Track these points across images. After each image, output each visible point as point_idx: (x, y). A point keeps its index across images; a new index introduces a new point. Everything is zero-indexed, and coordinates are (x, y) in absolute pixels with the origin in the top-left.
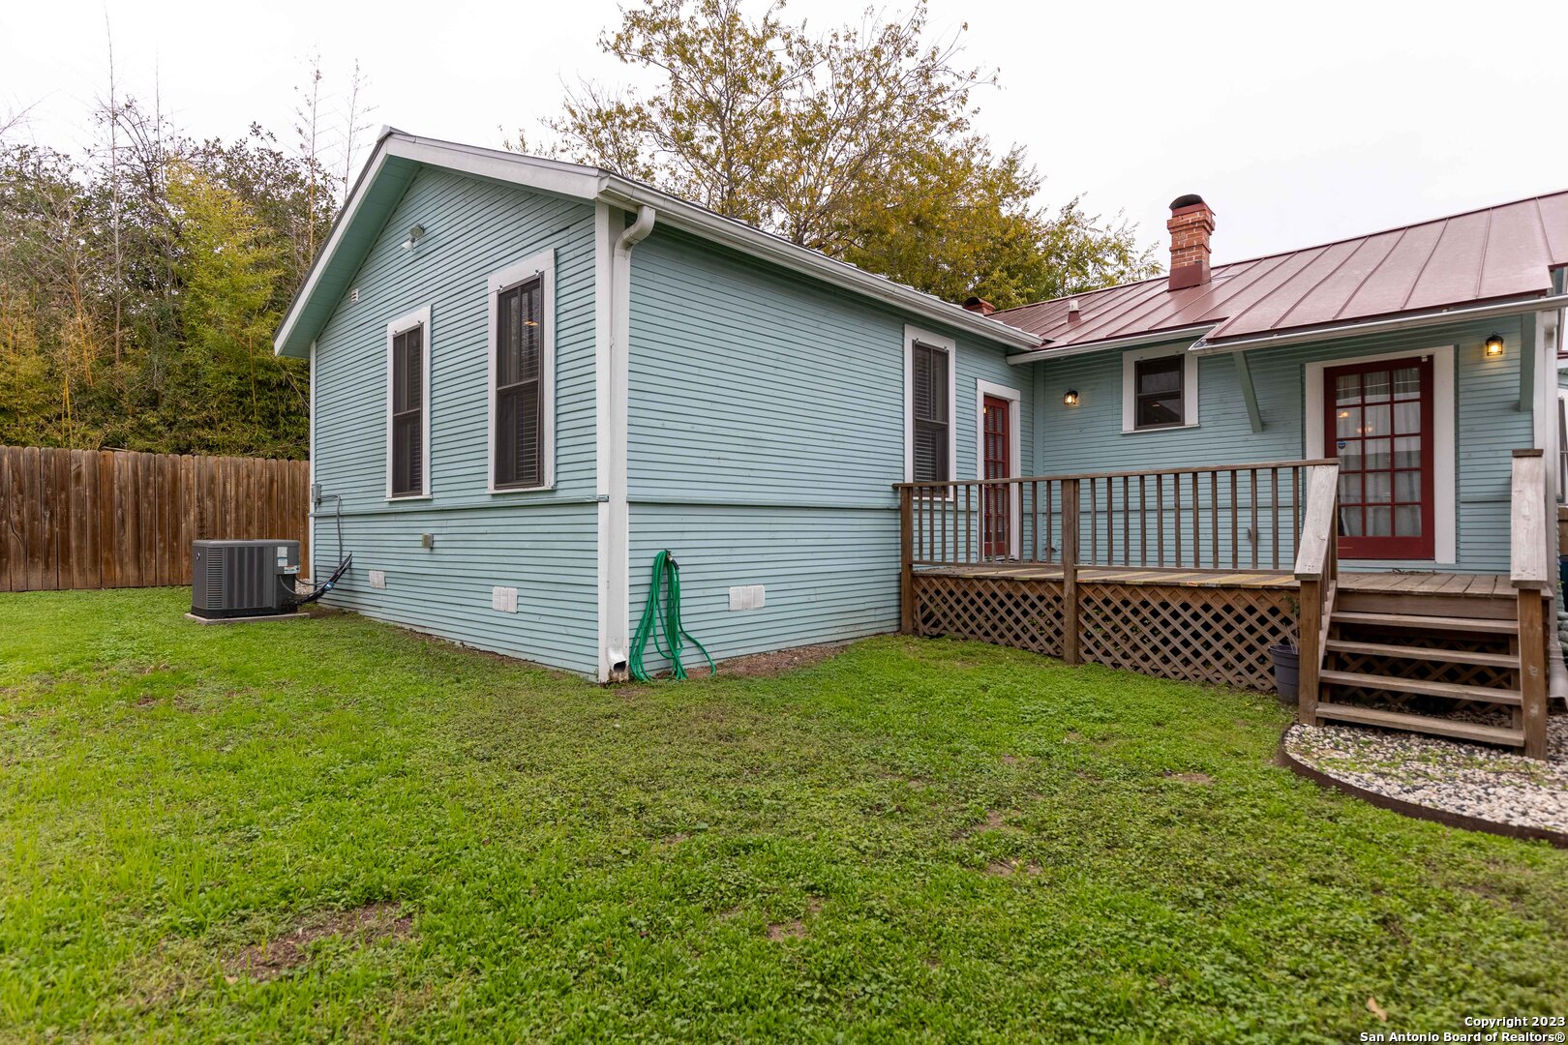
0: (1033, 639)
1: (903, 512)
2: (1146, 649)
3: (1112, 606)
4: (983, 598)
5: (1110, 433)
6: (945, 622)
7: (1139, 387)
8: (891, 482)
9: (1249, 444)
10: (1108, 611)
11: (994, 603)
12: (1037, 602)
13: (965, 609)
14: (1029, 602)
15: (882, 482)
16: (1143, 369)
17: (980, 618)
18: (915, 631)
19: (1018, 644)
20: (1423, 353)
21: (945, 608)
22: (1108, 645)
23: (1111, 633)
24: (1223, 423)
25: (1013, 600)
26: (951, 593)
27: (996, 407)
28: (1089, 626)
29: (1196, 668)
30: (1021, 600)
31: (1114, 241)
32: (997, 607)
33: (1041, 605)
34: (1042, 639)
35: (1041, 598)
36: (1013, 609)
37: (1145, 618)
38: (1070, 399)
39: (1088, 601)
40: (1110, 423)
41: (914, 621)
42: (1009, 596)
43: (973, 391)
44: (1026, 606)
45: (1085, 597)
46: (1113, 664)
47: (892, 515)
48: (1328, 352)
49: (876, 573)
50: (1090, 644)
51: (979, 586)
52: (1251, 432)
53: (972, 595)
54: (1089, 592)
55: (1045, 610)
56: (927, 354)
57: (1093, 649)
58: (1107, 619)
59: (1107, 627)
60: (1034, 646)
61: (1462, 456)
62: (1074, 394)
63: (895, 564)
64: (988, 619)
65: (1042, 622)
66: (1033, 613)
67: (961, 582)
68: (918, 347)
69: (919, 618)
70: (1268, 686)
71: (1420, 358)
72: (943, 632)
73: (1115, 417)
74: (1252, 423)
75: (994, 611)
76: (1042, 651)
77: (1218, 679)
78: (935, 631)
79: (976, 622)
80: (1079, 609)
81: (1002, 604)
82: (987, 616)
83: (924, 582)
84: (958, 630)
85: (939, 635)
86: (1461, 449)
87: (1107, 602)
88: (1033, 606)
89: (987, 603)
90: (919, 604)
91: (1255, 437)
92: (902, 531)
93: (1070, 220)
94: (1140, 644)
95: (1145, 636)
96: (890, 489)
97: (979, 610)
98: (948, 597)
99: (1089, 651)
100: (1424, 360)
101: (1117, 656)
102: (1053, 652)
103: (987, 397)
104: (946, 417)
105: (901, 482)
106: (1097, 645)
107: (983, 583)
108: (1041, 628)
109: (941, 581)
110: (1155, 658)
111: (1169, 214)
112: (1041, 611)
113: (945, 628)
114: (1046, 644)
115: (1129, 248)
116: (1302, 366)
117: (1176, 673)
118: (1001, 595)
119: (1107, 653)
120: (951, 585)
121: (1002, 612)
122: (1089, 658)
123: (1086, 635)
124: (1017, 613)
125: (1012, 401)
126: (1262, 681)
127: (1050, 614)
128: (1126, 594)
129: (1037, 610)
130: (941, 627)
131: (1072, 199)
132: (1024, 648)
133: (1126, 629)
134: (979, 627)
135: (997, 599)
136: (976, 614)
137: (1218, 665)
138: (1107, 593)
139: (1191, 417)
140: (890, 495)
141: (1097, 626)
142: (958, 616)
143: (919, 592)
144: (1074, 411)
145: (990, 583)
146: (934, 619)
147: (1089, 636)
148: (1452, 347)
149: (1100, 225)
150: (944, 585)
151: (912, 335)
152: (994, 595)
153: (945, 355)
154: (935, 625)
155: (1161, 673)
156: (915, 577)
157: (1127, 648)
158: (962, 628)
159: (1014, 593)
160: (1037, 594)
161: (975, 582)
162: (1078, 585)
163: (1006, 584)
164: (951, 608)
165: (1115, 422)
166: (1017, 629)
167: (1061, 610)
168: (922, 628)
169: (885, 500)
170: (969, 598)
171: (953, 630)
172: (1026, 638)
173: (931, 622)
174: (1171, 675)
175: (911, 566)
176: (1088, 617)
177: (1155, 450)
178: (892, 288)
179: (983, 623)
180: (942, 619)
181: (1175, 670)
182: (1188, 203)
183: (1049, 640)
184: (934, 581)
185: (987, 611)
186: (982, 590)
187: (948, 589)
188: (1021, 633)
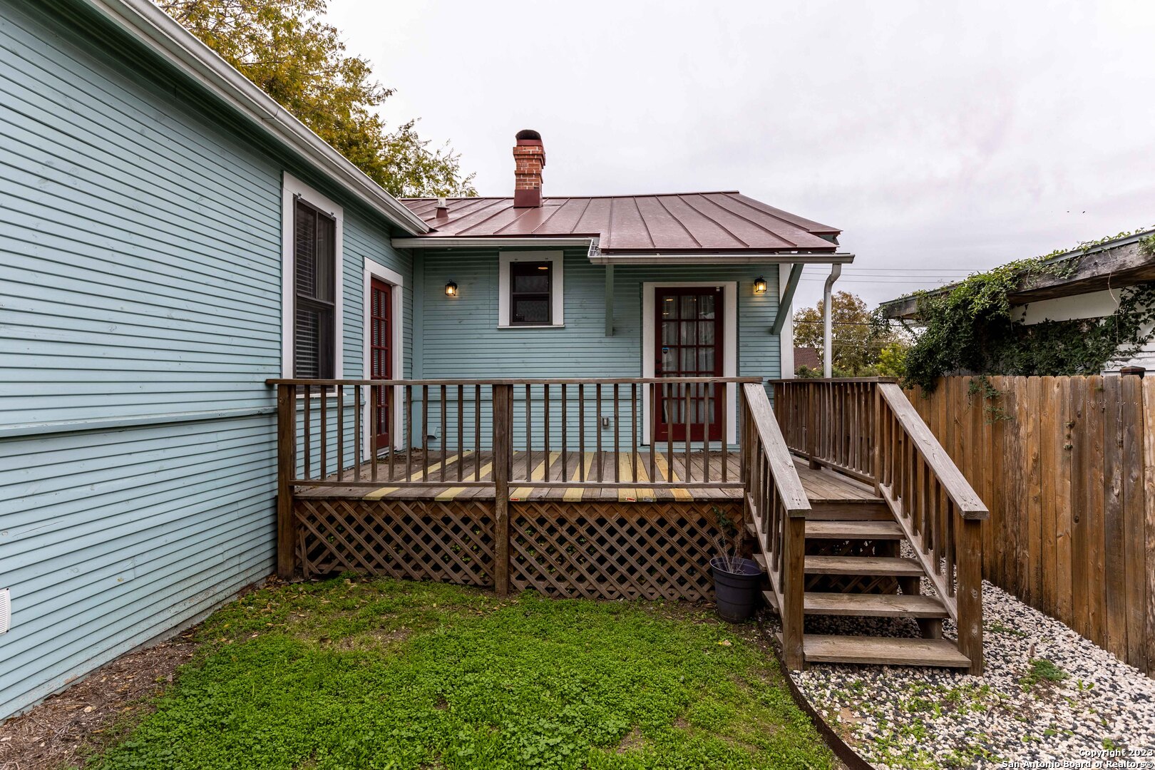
0: (456, 568)
1: (282, 418)
2: (583, 568)
3: (547, 526)
4: (393, 524)
5: (487, 326)
6: (341, 557)
7: (513, 287)
8: (263, 378)
9: (603, 345)
10: (542, 531)
11: (408, 529)
12: (461, 525)
13: (369, 539)
14: (451, 525)
15: (250, 378)
16: (518, 270)
17: (389, 548)
18: (298, 570)
19: (437, 575)
20: (717, 284)
21: (341, 538)
22: (542, 568)
23: (546, 555)
24: (581, 325)
25: (432, 524)
26: (350, 519)
27: (381, 288)
28: (521, 549)
29: (632, 585)
30: (441, 524)
31: (443, 164)
32: (412, 533)
33: (466, 529)
34: (467, 568)
35: (466, 520)
36: (432, 534)
37: (581, 537)
38: (450, 291)
39: (521, 520)
40: (487, 317)
41: (296, 557)
42: (427, 520)
43: (360, 270)
44: (448, 530)
45: (517, 516)
46: (547, 589)
47: (265, 422)
48: (659, 276)
49: (241, 505)
50: (522, 569)
51: (388, 509)
52: (604, 335)
53: (379, 520)
54: (522, 511)
55: (470, 534)
56: (311, 218)
57: (526, 574)
58: (541, 539)
59: (541, 549)
60: (457, 577)
61: (741, 364)
62: (454, 285)
63: (268, 485)
64: (398, 548)
65: (467, 548)
66: (457, 538)
67: (364, 505)
68: (300, 205)
69: (303, 554)
70: (697, 596)
71: (715, 288)
72: (338, 569)
73: (492, 312)
74: (606, 328)
75: (407, 539)
76: (466, 582)
77: (652, 594)
78: (326, 568)
79: (383, 553)
80: (511, 530)
81: (417, 529)
82: (398, 545)
83: (311, 507)
84: (359, 565)
85: (334, 574)
86: (741, 359)
87: (541, 521)
88: (456, 529)
89: (398, 529)
90: (303, 536)
91: (607, 340)
92: (280, 441)
93: (407, 138)
94: (576, 564)
95: (581, 556)
96: (262, 386)
97: (388, 539)
98: (345, 525)
99: (521, 577)
100: (718, 290)
101: (552, 579)
102: (480, 582)
103: (375, 280)
104: (332, 296)
105: (277, 377)
106: (530, 570)
107: (393, 505)
108: (466, 556)
109: (336, 505)
110: (592, 578)
111: (514, 143)
112: (466, 535)
113: (341, 564)
114: (472, 574)
115: (454, 173)
116: (641, 284)
117: (611, 592)
118: (417, 519)
119: (541, 578)
120: (349, 509)
121: (418, 539)
122: (521, 585)
123: (518, 559)
124: (437, 539)
125: (395, 285)
126: (691, 592)
127: (476, 538)
128: (563, 511)
129: (461, 534)
130: (335, 562)
131: (409, 121)
132: (446, 581)
133: (562, 549)
134: (387, 559)
135: (412, 524)
136: (383, 544)
137: (652, 580)
138: (542, 511)
139: (558, 319)
140: (262, 395)
141: (531, 548)
142: (359, 548)
143: (303, 520)
144: (454, 303)
145: (403, 505)
146: (326, 553)
147: (521, 561)
148: (735, 283)
149: (431, 148)
150: (340, 510)
151: (292, 188)
152: (407, 520)
153: (331, 223)
154: (328, 560)
155: (597, 594)
156: (298, 503)
157: (562, 570)
158: (364, 562)
159: (432, 516)
160: (462, 515)
161: (384, 505)
162: (512, 505)
163: (423, 506)
164: (350, 539)
165: (492, 317)
166: (437, 558)
167: (490, 533)
168: (310, 566)
169: (255, 402)
170: (374, 524)
171: (352, 565)
172: (447, 567)
173: (321, 558)
174: (608, 595)
175: (292, 488)
176: (521, 539)
177: (528, 346)
178: (274, 109)
179: (393, 553)
180: (336, 552)
181: (611, 588)
182: (528, 137)
183: (476, 568)
184: (326, 505)
185: (398, 539)
186: (392, 514)
187: (345, 514)
188: (441, 563)
